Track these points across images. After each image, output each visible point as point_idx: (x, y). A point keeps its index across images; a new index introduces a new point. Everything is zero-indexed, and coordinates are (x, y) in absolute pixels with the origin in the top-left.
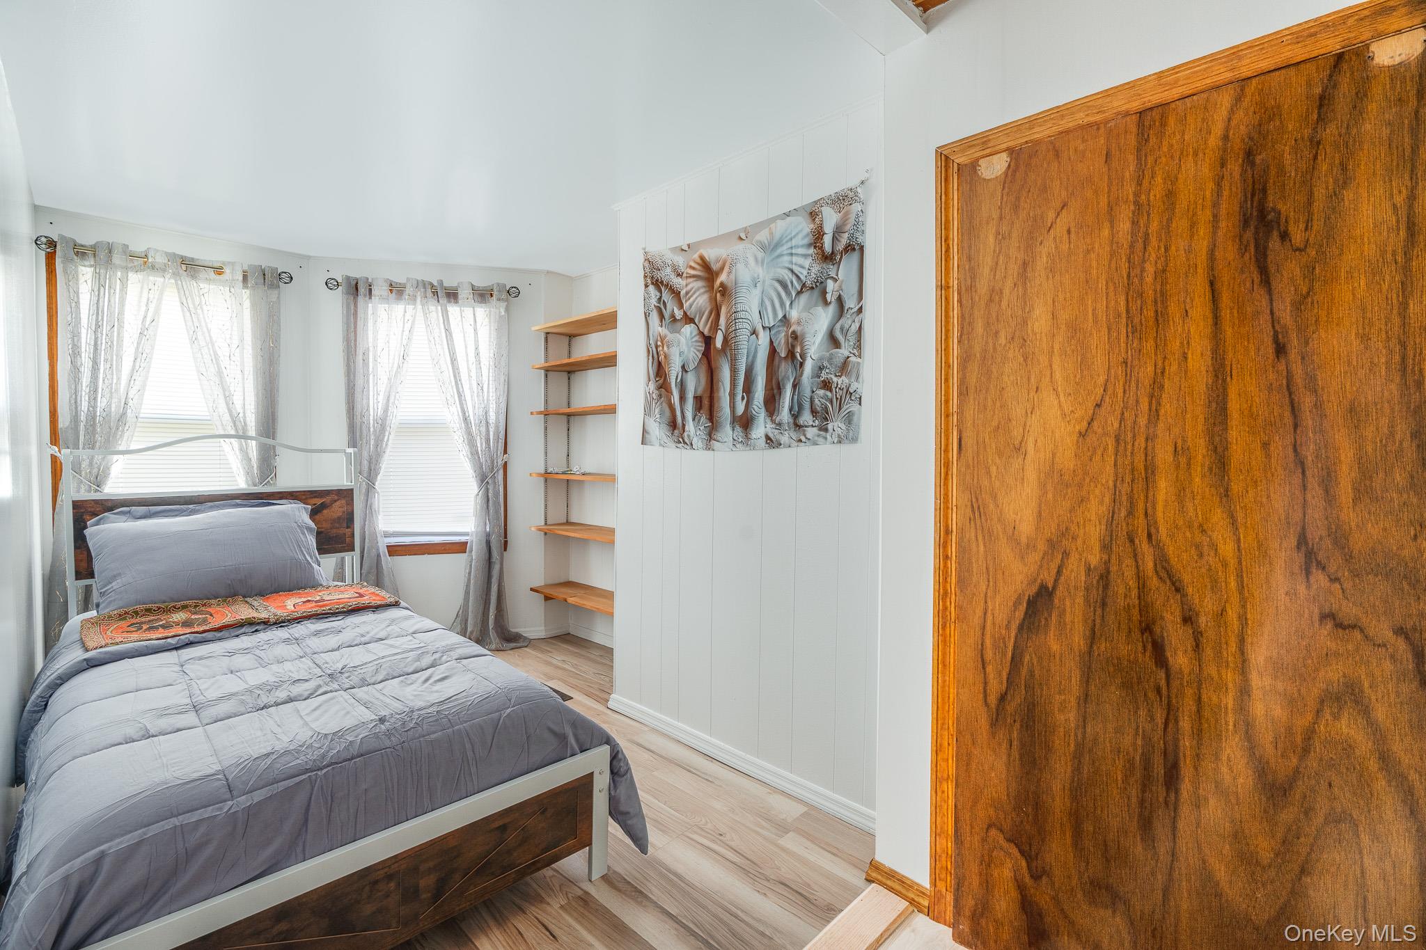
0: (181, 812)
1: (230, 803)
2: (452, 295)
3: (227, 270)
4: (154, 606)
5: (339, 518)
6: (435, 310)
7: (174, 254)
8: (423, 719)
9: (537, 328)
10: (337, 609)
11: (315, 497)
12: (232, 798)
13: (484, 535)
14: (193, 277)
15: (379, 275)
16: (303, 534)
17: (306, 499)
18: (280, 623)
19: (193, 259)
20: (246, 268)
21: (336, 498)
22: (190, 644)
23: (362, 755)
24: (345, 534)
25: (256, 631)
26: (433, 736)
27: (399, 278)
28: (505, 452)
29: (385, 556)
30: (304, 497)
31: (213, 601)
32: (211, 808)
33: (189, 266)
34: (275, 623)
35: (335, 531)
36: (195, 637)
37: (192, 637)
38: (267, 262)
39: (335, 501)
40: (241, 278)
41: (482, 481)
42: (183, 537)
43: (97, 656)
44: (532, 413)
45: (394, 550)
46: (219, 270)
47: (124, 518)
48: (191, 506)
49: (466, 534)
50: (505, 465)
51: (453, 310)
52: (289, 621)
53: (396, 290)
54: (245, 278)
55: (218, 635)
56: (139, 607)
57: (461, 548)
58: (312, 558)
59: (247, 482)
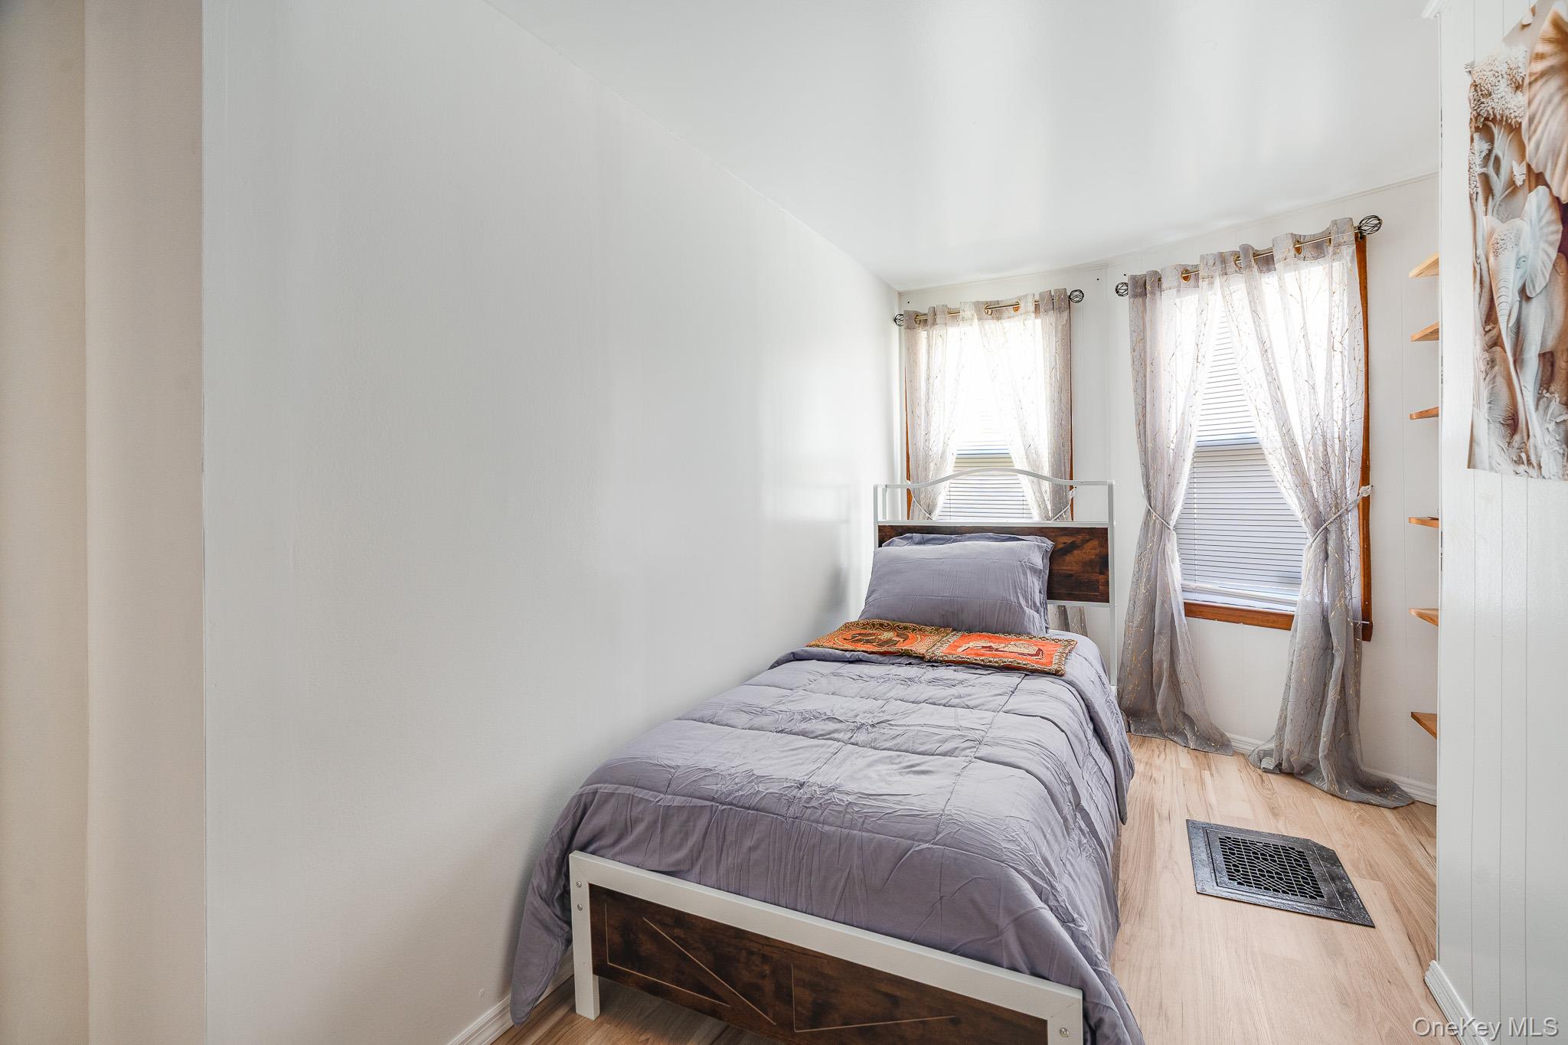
0: (639, 785)
1: (662, 796)
2: (1265, 260)
3: (1022, 305)
4: (885, 622)
5: (1091, 561)
6: (1238, 286)
7: (978, 302)
8: (830, 804)
9: (1415, 271)
10: (990, 662)
11: (1065, 535)
12: (666, 793)
13: (1319, 610)
14: (998, 319)
15: (1166, 264)
16: (1025, 574)
17: (1056, 536)
18: (932, 662)
19: (998, 302)
20: (1037, 298)
21: (1088, 537)
22: (859, 661)
23: (757, 810)
24: (1098, 581)
25: (910, 664)
26: (827, 828)
27: (1191, 260)
28: (1365, 479)
29: (1180, 614)
30: (1053, 534)
31: (928, 628)
32: (652, 793)
33: (993, 310)
34: (929, 661)
35: (1087, 575)
36: (864, 656)
37: (861, 655)
38: (1053, 285)
39: (1088, 541)
40: (1032, 308)
41: (1317, 527)
42: (920, 564)
43: (800, 653)
44: (1411, 418)
45: (1193, 610)
46: (1016, 307)
47: (905, 542)
48: (953, 536)
49: (1293, 604)
50: (1365, 504)
51: (1269, 282)
52: (941, 662)
53: (1188, 275)
54: (1037, 307)
55: (881, 659)
56: (877, 621)
57: (1283, 621)
58: (1027, 602)
59: (1041, 515)
